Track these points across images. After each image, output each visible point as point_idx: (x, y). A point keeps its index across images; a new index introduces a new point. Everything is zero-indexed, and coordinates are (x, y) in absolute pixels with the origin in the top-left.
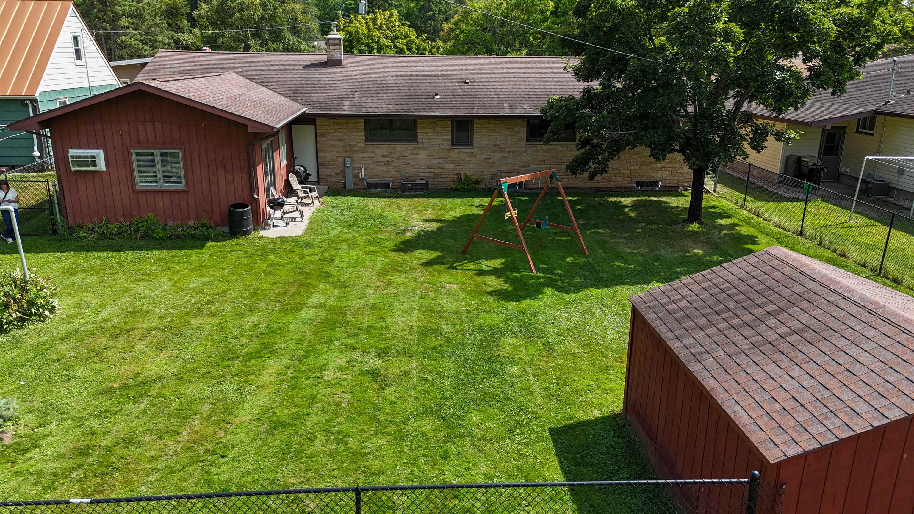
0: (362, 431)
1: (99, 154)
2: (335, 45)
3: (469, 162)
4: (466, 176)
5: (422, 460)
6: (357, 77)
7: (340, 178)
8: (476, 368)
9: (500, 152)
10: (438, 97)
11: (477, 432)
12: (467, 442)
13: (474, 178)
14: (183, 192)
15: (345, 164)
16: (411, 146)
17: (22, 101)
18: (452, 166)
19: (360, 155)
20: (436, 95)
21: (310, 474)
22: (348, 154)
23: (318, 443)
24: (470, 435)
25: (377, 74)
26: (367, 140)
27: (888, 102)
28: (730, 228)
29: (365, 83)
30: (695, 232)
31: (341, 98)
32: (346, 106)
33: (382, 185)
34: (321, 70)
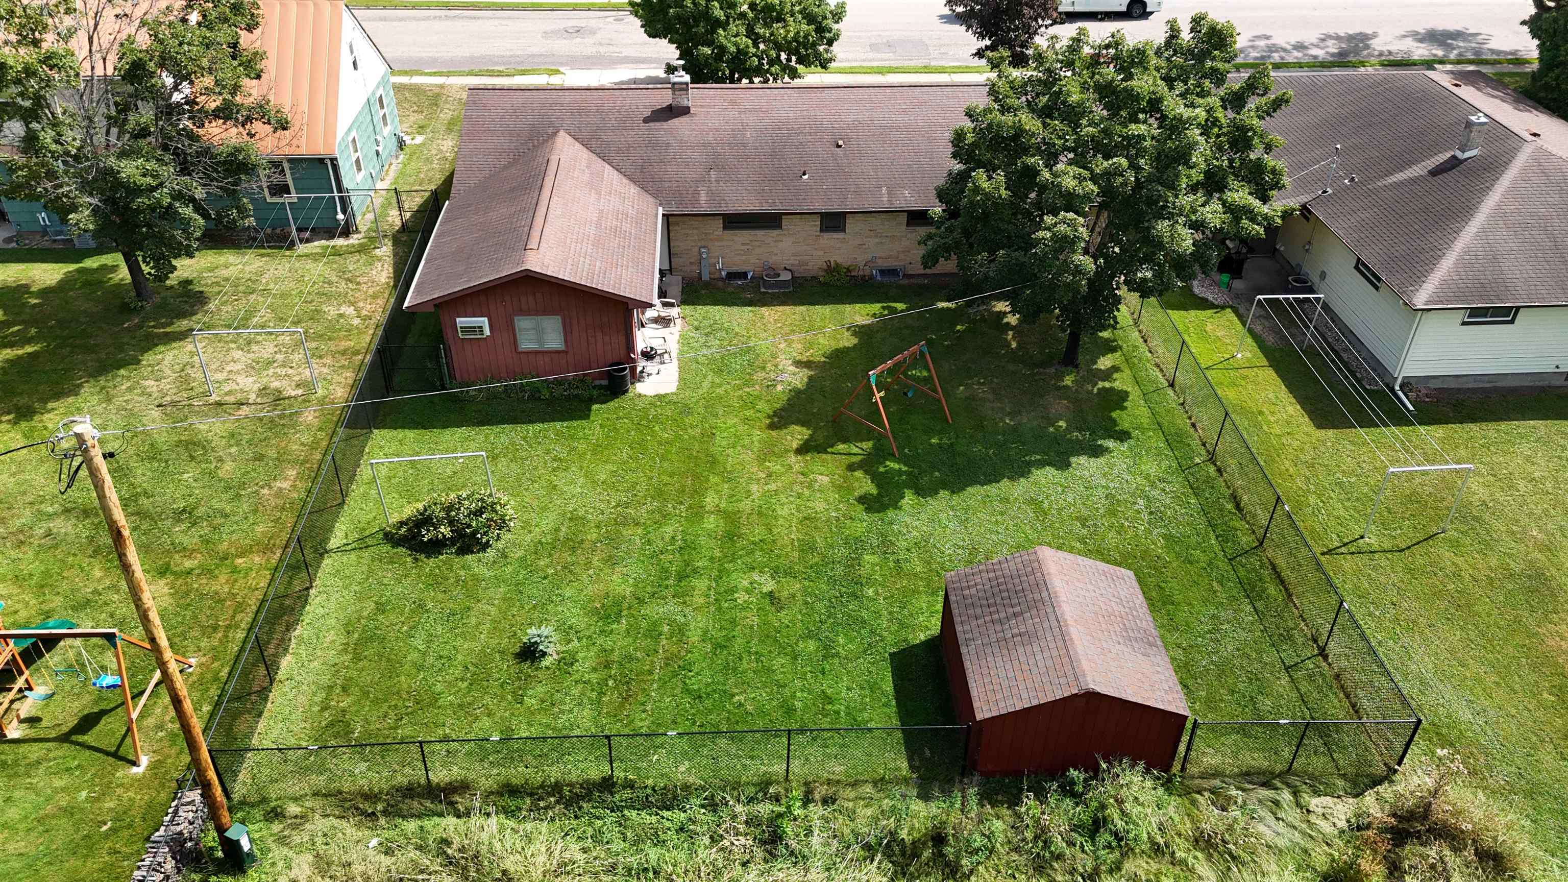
0: (770, 652)
1: (484, 321)
2: (681, 90)
3: (839, 249)
4: (837, 264)
5: (809, 675)
6: (710, 138)
7: (695, 268)
8: (843, 590)
9: (876, 236)
10: (806, 177)
11: (843, 653)
12: (836, 660)
13: (846, 265)
14: (563, 352)
15: (701, 254)
16: (774, 233)
17: (321, 161)
18: (822, 253)
19: (716, 243)
20: (804, 174)
21: (746, 686)
22: (703, 243)
23: (744, 661)
24: (837, 655)
25: (733, 130)
26: (725, 228)
27: (1325, 192)
28: (1108, 374)
29: (719, 149)
30: (1066, 387)
31: (696, 180)
32: (703, 197)
33: (743, 274)
34: (665, 125)
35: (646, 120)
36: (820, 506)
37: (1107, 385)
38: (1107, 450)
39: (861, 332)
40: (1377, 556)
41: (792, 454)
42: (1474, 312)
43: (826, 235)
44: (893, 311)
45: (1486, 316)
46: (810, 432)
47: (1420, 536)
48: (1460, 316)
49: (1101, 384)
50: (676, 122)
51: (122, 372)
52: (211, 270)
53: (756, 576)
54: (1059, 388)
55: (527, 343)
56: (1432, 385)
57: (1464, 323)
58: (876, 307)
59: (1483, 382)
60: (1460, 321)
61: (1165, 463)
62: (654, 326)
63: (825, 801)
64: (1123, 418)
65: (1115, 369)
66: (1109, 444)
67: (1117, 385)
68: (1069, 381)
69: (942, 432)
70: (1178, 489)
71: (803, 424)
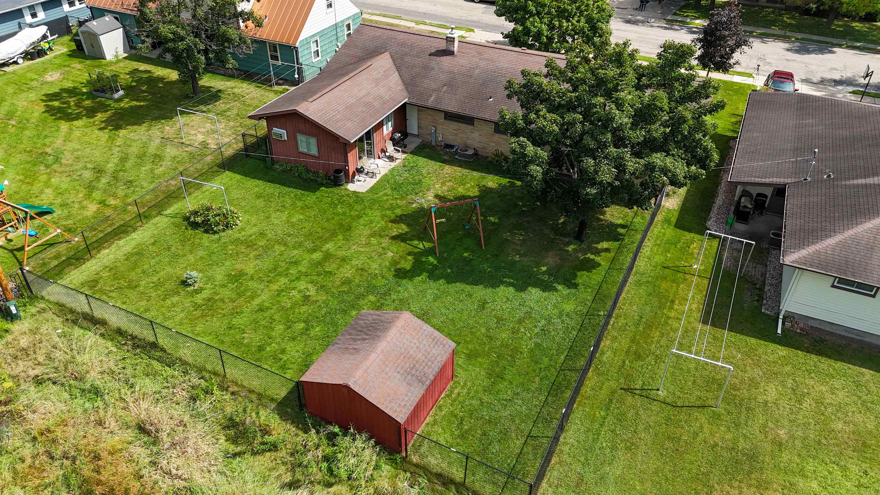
0: (280, 321)
1: (284, 132)
2: (450, 41)
3: (504, 144)
4: (502, 153)
6: (456, 69)
7: (429, 137)
10: (491, 100)
13: (505, 155)
14: (315, 157)
15: (431, 130)
16: (470, 127)
17: (292, 48)
18: (494, 144)
19: (440, 126)
20: (491, 98)
21: (254, 331)
22: (434, 125)
23: (265, 321)
24: (309, 335)
25: (470, 68)
26: (445, 118)
27: (805, 180)
28: (598, 252)
29: (457, 77)
30: (568, 251)
31: (434, 90)
32: (432, 99)
33: (452, 147)
34: (438, 59)
35: (430, 55)
36: (374, 266)
37: (592, 257)
38: (556, 290)
39: (485, 192)
40: (656, 403)
41: (387, 238)
42: (842, 281)
43: (497, 135)
44: (512, 184)
45: (853, 286)
46: (408, 230)
47: (698, 403)
48: (831, 280)
49: (589, 255)
50: (444, 58)
51: (163, 121)
52: (232, 88)
53: (310, 286)
54: (561, 250)
55: (303, 149)
56: (811, 323)
57: (833, 286)
58: (505, 181)
59: (853, 334)
60: (830, 283)
61: (579, 308)
62: (386, 160)
63: (233, 393)
64: (582, 277)
65: (607, 250)
66: (560, 287)
67: (598, 259)
68: (570, 248)
69: (473, 252)
70: (573, 323)
71: (408, 225)
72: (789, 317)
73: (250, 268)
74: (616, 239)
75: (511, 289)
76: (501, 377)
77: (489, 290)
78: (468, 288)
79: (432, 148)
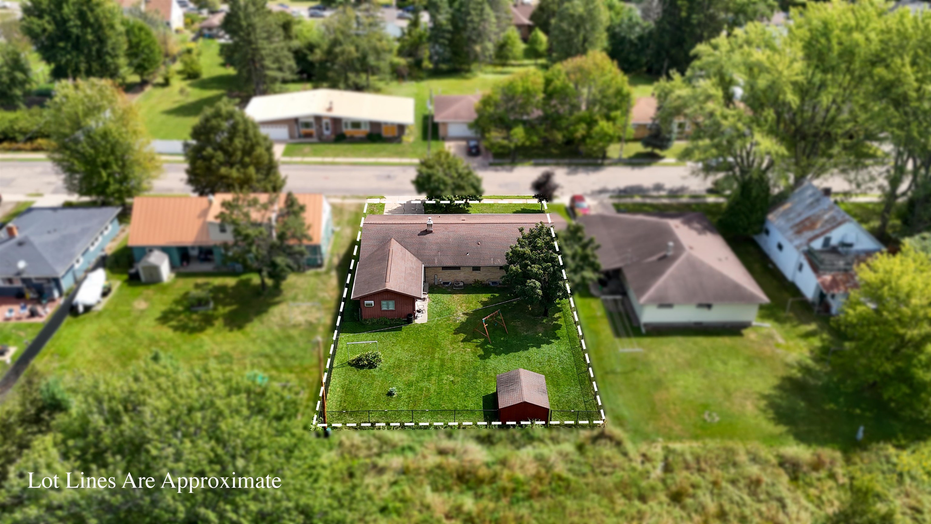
0: (452, 395)
1: (373, 302)
3: (479, 276)
4: (478, 280)
6: (439, 241)
7: (433, 281)
8: (472, 380)
9: (490, 273)
12: (469, 397)
13: (481, 280)
14: (394, 310)
15: (435, 278)
16: (458, 271)
17: (317, 246)
18: (473, 277)
19: (440, 274)
20: (468, 253)
21: (445, 403)
22: (436, 274)
23: (445, 397)
25: (447, 239)
26: (443, 270)
27: (628, 263)
28: (557, 319)
29: (441, 245)
30: (543, 323)
31: (434, 256)
32: (436, 261)
33: (448, 283)
34: (425, 236)
35: (419, 235)
36: (467, 357)
37: (556, 322)
39: (484, 303)
41: (460, 342)
43: (474, 272)
44: (494, 296)
46: (466, 335)
49: (554, 322)
50: (429, 235)
53: (448, 376)
54: (541, 323)
55: (384, 308)
57: (658, 308)
58: (489, 295)
61: (567, 347)
62: (421, 301)
64: (559, 333)
65: (560, 317)
66: (553, 341)
67: (559, 323)
68: (544, 321)
69: (504, 336)
70: (569, 354)
71: (464, 333)
72: (646, 325)
73: (412, 377)
74: (560, 311)
75: (535, 348)
76: (558, 385)
77: (526, 352)
78: (517, 354)
79: (437, 286)
